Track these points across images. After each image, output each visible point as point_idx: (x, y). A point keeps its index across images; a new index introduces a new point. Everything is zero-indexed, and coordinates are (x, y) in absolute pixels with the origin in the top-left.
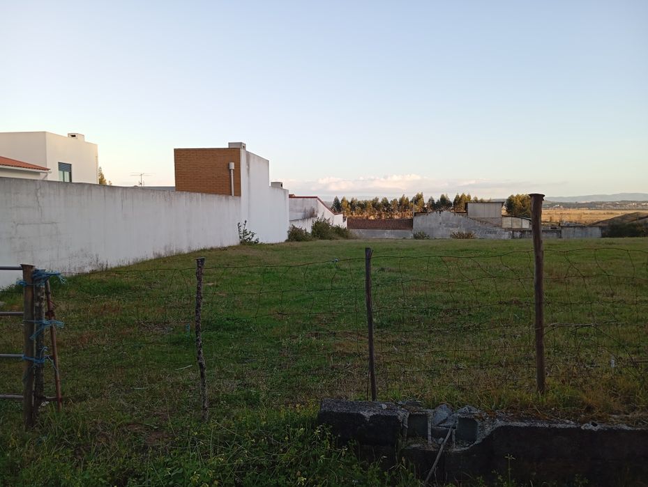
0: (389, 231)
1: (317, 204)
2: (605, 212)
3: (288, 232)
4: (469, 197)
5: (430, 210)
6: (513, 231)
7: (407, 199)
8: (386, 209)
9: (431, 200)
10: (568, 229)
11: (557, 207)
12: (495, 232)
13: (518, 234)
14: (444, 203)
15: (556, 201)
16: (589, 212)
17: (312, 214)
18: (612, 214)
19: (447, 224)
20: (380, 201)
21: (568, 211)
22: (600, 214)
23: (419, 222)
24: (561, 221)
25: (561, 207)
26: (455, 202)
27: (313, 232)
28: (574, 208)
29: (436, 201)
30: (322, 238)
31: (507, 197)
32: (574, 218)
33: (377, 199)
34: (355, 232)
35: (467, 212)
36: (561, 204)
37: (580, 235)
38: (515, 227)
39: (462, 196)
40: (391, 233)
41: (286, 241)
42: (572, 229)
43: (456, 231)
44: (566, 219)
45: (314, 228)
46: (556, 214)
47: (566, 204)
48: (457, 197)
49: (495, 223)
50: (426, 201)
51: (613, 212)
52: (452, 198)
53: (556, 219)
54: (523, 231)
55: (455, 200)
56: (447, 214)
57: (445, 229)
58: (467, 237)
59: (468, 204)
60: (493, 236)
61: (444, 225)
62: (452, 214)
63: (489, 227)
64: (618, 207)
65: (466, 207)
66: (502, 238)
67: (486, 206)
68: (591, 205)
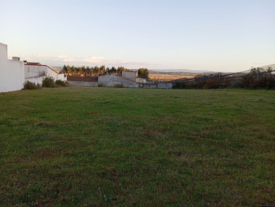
0: (87, 82)
1: (46, 69)
2: (174, 76)
3: (24, 84)
4: (124, 68)
5: (107, 73)
6: (140, 84)
7: (98, 67)
8: (88, 71)
9: (108, 69)
10: (160, 83)
11: (157, 74)
12: (133, 84)
14: (113, 70)
15: (157, 71)
16: (168, 76)
17: (44, 74)
18: (176, 77)
19: (113, 80)
20: (86, 68)
21: (161, 75)
22: (172, 77)
23: (100, 79)
24: (158, 79)
26: (118, 70)
27: (43, 84)
28: (163, 74)
29: (110, 69)
30: (48, 87)
31: (138, 69)
32: (163, 78)
33: (84, 67)
34: (71, 83)
35: (121, 75)
36: (159, 72)
37: (165, 86)
38: (141, 82)
39: (121, 68)
40: (88, 83)
41: (22, 89)
42: (162, 83)
43: (116, 83)
44: (160, 78)
45: (44, 81)
46: (157, 76)
47: (160, 72)
48: (119, 68)
49: (133, 80)
50: (106, 69)
51: (177, 76)
52: (117, 68)
53: (157, 78)
54: (143, 84)
55: (118, 69)
56: (113, 75)
57: (112, 82)
58: (121, 86)
59: (122, 72)
60: (131, 86)
61: (112, 80)
62: (115, 76)
63: (130, 82)
64: (179, 74)
65: (121, 73)
66: (135, 87)
67: (129, 72)
68: (169, 73)
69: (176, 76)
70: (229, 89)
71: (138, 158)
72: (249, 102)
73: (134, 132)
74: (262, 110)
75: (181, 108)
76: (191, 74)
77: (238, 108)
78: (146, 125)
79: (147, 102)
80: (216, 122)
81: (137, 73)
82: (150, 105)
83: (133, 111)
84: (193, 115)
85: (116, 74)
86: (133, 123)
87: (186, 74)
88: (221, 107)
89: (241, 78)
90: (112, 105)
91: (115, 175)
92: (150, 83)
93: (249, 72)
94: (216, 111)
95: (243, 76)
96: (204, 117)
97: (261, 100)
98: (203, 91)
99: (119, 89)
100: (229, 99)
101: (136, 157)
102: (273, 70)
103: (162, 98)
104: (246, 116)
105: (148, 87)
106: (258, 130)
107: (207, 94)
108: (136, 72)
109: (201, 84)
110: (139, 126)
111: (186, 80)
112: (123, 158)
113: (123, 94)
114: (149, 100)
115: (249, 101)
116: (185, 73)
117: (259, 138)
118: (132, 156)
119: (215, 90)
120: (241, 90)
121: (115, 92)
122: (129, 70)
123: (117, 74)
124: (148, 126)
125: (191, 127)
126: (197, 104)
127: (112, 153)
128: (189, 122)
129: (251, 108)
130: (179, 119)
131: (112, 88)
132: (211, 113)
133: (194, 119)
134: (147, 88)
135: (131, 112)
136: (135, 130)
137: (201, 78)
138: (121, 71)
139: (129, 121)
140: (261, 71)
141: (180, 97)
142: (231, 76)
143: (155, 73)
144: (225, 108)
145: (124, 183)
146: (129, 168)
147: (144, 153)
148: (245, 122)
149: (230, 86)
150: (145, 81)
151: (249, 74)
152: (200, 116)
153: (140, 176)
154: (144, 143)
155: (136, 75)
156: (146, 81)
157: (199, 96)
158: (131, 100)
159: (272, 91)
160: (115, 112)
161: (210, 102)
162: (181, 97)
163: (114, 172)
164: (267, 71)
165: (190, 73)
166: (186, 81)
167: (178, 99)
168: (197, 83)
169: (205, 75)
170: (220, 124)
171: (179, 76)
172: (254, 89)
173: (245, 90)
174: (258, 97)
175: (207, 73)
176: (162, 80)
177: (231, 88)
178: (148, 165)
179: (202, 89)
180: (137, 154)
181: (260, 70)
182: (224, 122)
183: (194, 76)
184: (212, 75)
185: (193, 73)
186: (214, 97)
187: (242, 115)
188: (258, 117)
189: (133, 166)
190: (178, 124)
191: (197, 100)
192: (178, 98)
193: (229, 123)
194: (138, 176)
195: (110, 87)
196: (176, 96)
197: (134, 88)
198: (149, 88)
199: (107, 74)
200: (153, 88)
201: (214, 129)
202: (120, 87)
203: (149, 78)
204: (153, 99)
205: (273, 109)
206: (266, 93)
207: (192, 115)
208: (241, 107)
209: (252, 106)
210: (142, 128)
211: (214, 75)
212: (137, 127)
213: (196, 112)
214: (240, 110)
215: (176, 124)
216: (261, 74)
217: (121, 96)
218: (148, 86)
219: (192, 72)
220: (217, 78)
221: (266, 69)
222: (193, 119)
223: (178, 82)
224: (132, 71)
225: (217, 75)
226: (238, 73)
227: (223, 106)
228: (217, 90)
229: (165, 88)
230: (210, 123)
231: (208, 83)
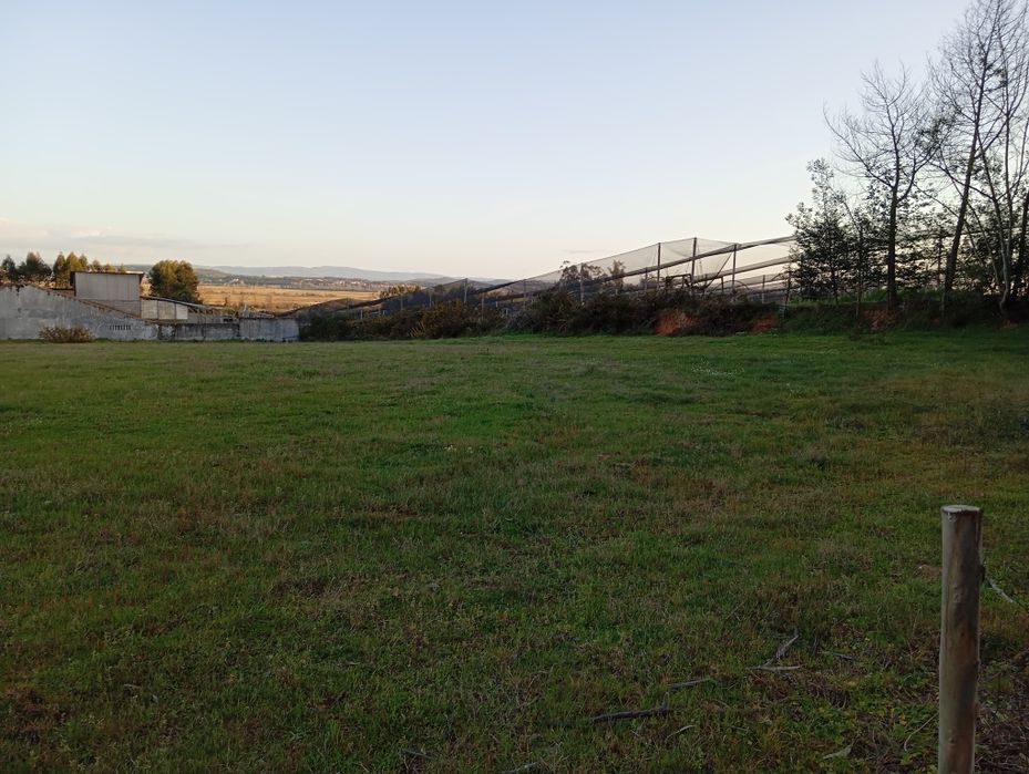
2: (305, 292)
4: (83, 260)
6: (160, 325)
10: (249, 322)
11: (236, 283)
12: (129, 327)
13: (169, 330)
14: (33, 268)
15: (234, 273)
16: (281, 291)
18: (313, 295)
19: (33, 311)
21: (251, 289)
22: (297, 295)
24: (242, 305)
25: (242, 282)
26: (55, 268)
28: (261, 284)
29: (18, 264)
31: (154, 263)
32: (261, 301)
35: (74, 289)
36: (241, 278)
37: (268, 331)
38: (165, 317)
39: (69, 257)
42: (257, 322)
43: (52, 324)
44: (249, 301)
46: (234, 293)
47: (248, 278)
48: (60, 258)
49: (127, 310)
51: (314, 292)
53: (235, 300)
54: (177, 325)
55: (57, 264)
56: (32, 292)
57: (29, 320)
58: (75, 337)
59: (77, 275)
60: (124, 334)
61: (28, 312)
62: (43, 294)
63: (116, 317)
64: (321, 286)
65: (72, 280)
66: (141, 337)
67: (111, 279)
68: (285, 282)
69: (310, 292)
70: (498, 338)
71: (145, 628)
72: (558, 377)
73: (127, 523)
74: (596, 402)
75: (328, 413)
76: (367, 285)
77: (523, 399)
78: (183, 489)
79: (191, 397)
80: (452, 453)
81: (144, 279)
82: (202, 409)
83: (128, 436)
84: (371, 437)
85: (47, 285)
86: (124, 488)
87: (349, 287)
88: (469, 400)
89: (534, 300)
90: (25, 417)
91: (39, 715)
92: (208, 319)
93: (558, 278)
94: (452, 414)
95: (540, 292)
96: (413, 438)
97: (591, 371)
98: (411, 346)
99: (66, 350)
100: (496, 370)
101: (135, 628)
102: (626, 271)
103: (256, 376)
104: (546, 424)
105: (200, 338)
106: (583, 468)
107: (423, 358)
108: (141, 276)
109: (404, 321)
110: (154, 496)
111: (351, 307)
112: (77, 637)
113: (79, 370)
114: (199, 389)
115: (556, 373)
116: (348, 281)
117: (586, 493)
118: (120, 625)
119: (451, 340)
120: (535, 339)
121: (44, 363)
122: (107, 267)
123: (52, 285)
124: (192, 494)
125: (365, 481)
126: (387, 393)
127: (26, 624)
128: (358, 461)
129: (564, 397)
130: (319, 454)
131: (33, 345)
132: (436, 422)
133: (378, 450)
134: (195, 341)
135: (116, 443)
136: (136, 514)
137: (405, 298)
138: (73, 274)
139: (104, 482)
140: (593, 275)
141: (325, 370)
142: (503, 292)
143: (228, 279)
144: (483, 402)
145: (80, 742)
146: (104, 675)
147: (174, 603)
148: (543, 447)
149: (500, 327)
150: (182, 313)
151: (559, 284)
152: (396, 436)
153: (152, 701)
154: (173, 565)
155: (142, 289)
156: (190, 311)
157: (397, 363)
158: (116, 391)
159: (625, 338)
160: (39, 449)
161: (433, 384)
162: (330, 370)
163: (34, 701)
164: (610, 275)
165: (365, 281)
166: (351, 311)
167: (319, 379)
168: (389, 318)
169: (418, 288)
170: (464, 461)
171: (323, 293)
172: (573, 336)
173: (545, 340)
174: (584, 359)
175: (425, 283)
176: (256, 307)
177: (503, 334)
178: (192, 649)
179: (409, 338)
180: (140, 612)
181: (591, 273)
182: (477, 449)
183: (379, 293)
184: (439, 288)
185: (375, 283)
186: (447, 367)
187: (534, 421)
188: (584, 426)
189: (121, 666)
190: (317, 474)
191: (388, 380)
192: (318, 374)
193: (495, 451)
194: (147, 701)
195: (18, 341)
196: (310, 368)
197: (135, 341)
198: (202, 341)
199: (6, 285)
200: (222, 341)
201: (444, 480)
202: (71, 341)
203: (200, 303)
204: (217, 385)
205: (626, 396)
206: (609, 344)
207: (369, 436)
208: (532, 396)
209: (566, 391)
210: (164, 505)
211: (448, 290)
212: (145, 504)
213: (383, 424)
214: (530, 408)
215: (307, 476)
216: (592, 285)
217: (73, 376)
218: (199, 332)
219: (371, 278)
220: (458, 301)
221: (607, 270)
222: (371, 450)
223: (318, 314)
224: (121, 273)
225: (458, 287)
226: (524, 283)
227: (476, 396)
228: (458, 340)
229: (269, 339)
230: (433, 458)
231: (428, 319)
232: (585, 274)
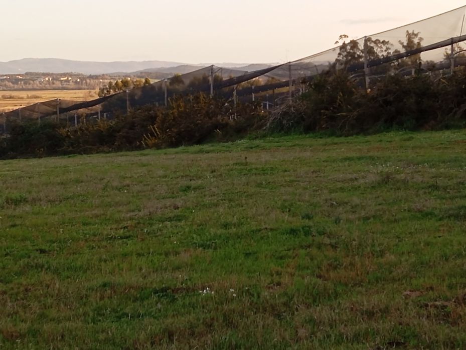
64: (21, 84)
69: (8, 93)
70: (257, 142)
72: (342, 189)
74: (395, 221)
75: (42, 251)
76: (81, 81)
77: (298, 222)
80: (208, 298)
84: (101, 281)
87: (58, 84)
88: (226, 226)
89: (303, 89)
93: (333, 58)
94: (204, 246)
95: (311, 78)
96: (155, 280)
97: (386, 180)
98: (143, 158)
100: (259, 185)
102: (424, 44)
104: (331, 253)
106: (386, 311)
107: (161, 173)
109: (132, 126)
111: (63, 110)
115: (339, 185)
116: (56, 77)
117: (391, 344)
119: (196, 148)
120: (308, 140)
125: (97, 340)
126: (118, 222)
128: (85, 314)
129: (351, 217)
130: (35, 306)
132: (185, 257)
133: (110, 298)
137: (132, 95)
140: (381, 52)
141: (34, 195)
142: (262, 80)
144: (245, 228)
148: (330, 285)
149: (260, 127)
151: (335, 64)
152: (134, 279)
157: (127, 182)
159: (428, 135)
161: (176, 208)
162: (42, 195)
164: (403, 51)
165: (78, 75)
166: (63, 116)
167: (28, 208)
168: (113, 123)
169: (147, 81)
170: (226, 307)
171: (23, 94)
172: (358, 134)
173: (321, 141)
174: (374, 165)
175: (157, 74)
177: (264, 136)
179: (140, 148)
181: (376, 49)
182: (241, 292)
183: (97, 90)
184: (176, 80)
185: (91, 77)
186: (193, 184)
187: (314, 251)
188: (382, 254)
190: (34, 333)
191: (118, 204)
192: (25, 201)
193: (265, 294)
196: (15, 195)
201: (201, 334)
205: (436, 212)
206: (408, 143)
207: (98, 281)
208: (308, 217)
209: (354, 209)
211: (187, 82)
213: (115, 262)
214: (307, 234)
215: (22, 336)
216: (379, 64)
219: (86, 72)
220: (202, 95)
221: (397, 45)
222: (102, 298)
223: (20, 122)
225: (201, 77)
226: (289, 67)
227: (235, 220)
228: (206, 147)
230: (184, 306)
231: (163, 121)
232: (369, 51)
